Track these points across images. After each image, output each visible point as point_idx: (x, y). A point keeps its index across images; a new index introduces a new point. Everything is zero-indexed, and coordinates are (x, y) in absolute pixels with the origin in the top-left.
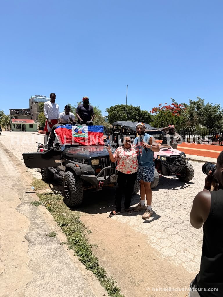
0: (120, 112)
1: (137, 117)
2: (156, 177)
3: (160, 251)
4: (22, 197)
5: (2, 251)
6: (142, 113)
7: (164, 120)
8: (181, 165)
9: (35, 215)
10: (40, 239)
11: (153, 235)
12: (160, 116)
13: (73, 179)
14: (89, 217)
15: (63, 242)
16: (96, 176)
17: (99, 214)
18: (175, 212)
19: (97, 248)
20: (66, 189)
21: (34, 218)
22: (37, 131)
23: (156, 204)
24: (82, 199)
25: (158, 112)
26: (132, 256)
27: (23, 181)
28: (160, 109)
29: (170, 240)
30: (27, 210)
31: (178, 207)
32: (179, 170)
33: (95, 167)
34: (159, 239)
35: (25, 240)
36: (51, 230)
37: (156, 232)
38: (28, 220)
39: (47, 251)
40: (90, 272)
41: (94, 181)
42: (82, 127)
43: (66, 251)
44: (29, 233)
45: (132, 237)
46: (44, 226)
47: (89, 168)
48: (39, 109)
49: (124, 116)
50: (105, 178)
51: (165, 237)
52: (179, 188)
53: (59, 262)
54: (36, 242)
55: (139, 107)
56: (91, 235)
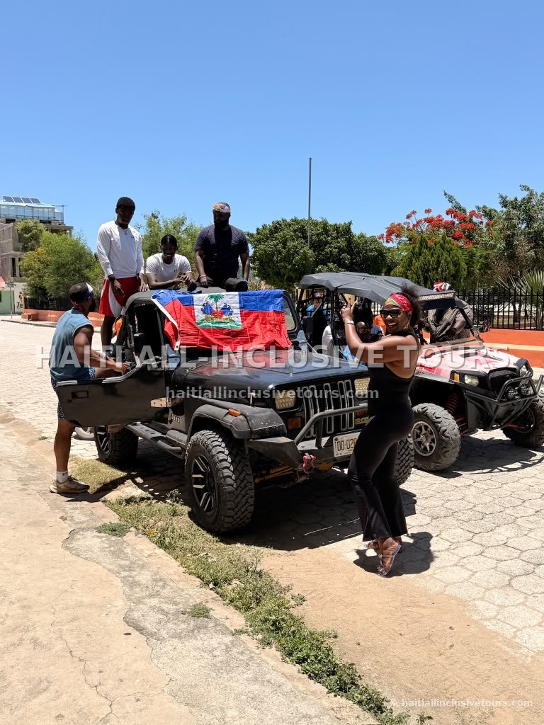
0: (290, 244)
1: (346, 257)
2: (453, 437)
3: (513, 638)
4: (66, 513)
5: (80, 660)
6: (359, 244)
7: (429, 262)
8: (523, 396)
9: (128, 563)
10: (170, 625)
11: (482, 599)
12: (417, 250)
13: (223, 452)
14: (282, 559)
15: (238, 628)
16: (293, 439)
17: (306, 549)
18: (526, 532)
19: (335, 639)
20: (198, 481)
21: (127, 571)
22: (15, 313)
23: (463, 513)
24: (252, 509)
25: (404, 239)
26: (441, 655)
27: (47, 469)
28: (411, 226)
29: (534, 609)
30: (96, 549)
31: (531, 519)
32: (513, 413)
33: (286, 415)
34: (502, 607)
35: (130, 630)
36: (191, 600)
37: (487, 590)
38: (112, 577)
39: (203, 654)
40: (341, 700)
41: (289, 453)
42: (222, 297)
43: (255, 653)
44: (130, 610)
45: (424, 607)
46: (165, 591)
47: (271, 417)
48: (20, 242)
49: (305, 254)
50: (318, 444)
51: (518, 602)
52: (517, 465)
53: (248, 680)
54: (164, 633)
55: (350, 224)
56: (306, 607)
